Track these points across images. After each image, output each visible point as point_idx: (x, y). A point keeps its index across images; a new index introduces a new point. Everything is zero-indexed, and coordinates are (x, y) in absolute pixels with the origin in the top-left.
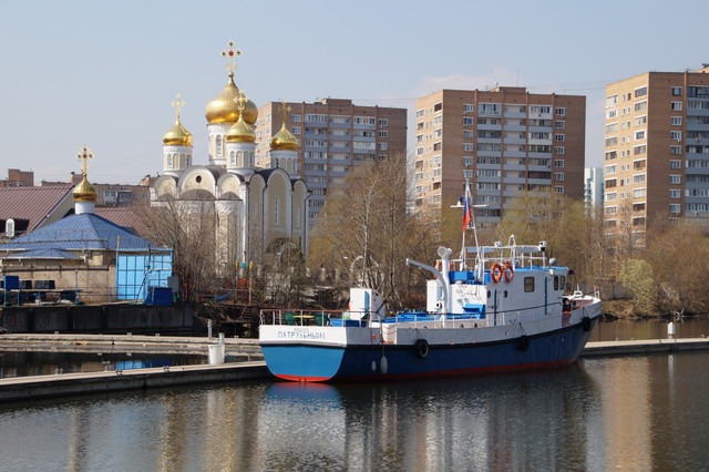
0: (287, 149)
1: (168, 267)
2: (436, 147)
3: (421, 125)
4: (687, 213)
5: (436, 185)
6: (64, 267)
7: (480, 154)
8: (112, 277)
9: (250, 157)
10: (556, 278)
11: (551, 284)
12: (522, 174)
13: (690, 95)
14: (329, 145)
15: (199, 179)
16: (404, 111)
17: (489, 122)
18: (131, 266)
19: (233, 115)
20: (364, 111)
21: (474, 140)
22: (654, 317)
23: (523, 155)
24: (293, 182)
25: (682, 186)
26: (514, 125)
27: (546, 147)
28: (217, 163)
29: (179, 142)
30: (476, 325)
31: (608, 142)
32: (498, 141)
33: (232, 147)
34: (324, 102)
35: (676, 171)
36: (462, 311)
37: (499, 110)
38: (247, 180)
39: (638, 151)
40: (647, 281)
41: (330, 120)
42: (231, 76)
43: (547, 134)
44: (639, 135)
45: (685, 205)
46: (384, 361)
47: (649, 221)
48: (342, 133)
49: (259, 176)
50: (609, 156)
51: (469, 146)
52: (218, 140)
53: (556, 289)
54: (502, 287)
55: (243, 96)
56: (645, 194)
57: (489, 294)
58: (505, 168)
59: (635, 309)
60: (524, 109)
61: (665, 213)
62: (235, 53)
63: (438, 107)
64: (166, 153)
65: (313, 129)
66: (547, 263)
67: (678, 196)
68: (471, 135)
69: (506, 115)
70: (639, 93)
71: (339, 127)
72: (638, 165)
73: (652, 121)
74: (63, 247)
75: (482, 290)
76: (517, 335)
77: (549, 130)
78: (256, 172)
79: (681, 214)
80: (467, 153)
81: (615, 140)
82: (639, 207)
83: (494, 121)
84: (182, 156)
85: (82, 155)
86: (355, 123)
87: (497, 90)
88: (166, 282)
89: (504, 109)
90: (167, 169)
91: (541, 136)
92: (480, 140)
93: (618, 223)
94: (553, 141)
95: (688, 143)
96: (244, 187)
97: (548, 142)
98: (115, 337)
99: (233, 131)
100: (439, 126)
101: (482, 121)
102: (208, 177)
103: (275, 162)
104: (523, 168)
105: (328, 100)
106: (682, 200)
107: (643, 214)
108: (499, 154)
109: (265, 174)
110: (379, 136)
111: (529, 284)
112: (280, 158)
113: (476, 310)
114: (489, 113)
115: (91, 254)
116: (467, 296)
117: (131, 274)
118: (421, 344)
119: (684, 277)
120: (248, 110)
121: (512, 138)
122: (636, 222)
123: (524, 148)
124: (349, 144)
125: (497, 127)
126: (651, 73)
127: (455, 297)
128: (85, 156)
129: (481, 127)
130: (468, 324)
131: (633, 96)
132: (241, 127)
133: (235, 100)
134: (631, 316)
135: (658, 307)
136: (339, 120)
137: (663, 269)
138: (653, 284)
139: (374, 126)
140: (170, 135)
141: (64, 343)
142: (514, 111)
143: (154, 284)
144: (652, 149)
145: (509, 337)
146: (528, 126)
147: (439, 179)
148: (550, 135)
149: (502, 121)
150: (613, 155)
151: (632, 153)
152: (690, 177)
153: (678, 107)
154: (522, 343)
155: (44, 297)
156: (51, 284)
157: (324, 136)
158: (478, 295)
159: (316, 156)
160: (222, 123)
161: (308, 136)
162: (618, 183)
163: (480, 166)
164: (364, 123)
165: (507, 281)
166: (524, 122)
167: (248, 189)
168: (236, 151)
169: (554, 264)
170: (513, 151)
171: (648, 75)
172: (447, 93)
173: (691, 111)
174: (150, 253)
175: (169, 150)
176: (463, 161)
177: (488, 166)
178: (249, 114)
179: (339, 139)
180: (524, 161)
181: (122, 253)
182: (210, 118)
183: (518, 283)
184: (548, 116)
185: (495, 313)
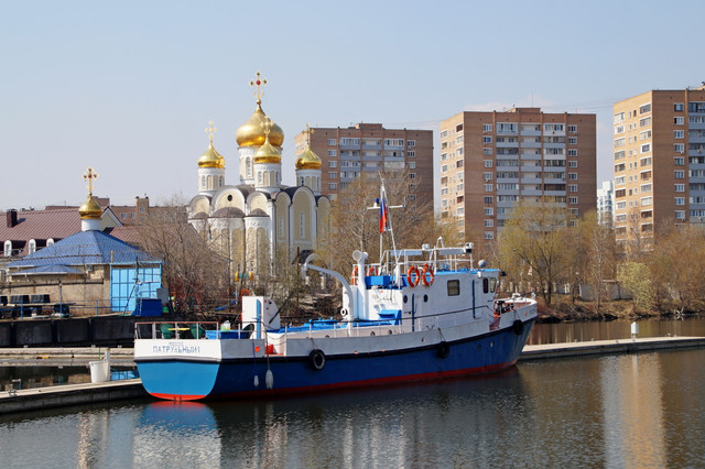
0: (311, 168)
1: (158, 279)
2: (458, 164)
3: (445, 144)
4: (692, 219)
5: (460, 199)
6: (63, 281)
7: (499, 169)
8: (107, 290)
9: (276, 176)
10: (485, 282)
11: (479, 288)
12: (539, 187)
13: (691, 111)
14: (362, 165)
15: (230, 198)
16: (431, 132)
17: (506, 140)
18: (124, 280)
19: (260, 139)
20: (394, 133)
21: (493, 157)
22: (655, 316)
23: (539, 169)
24: (317, 198)
25: (686, 194)
26: (530, 142)
27: (561, 161)
28: (247, 183)
29: (212, 165)
30: (391, 332)
31: (617, 156)
32: (515, 157)
33: (259, 168)
34: (357, 127)
35: (681, 180)
36: (377, 318)
37: (516, 128)
38: (273, 197)
39: (644, 162)
40: (645, 282)
41: (363, 143)
42: (259, 103)
43: (561, 150)
44: (645, 148)
45: (690, 212)
46: (269, 376)
47: (656, 227)
48: (374, 154)
49: (285, 194)
50: (618, 168)
51: (489, 163)
52: (248, 162)
53: (486, 291)
54: (420, 291)
55: (269, 120)
56: (651, 202)
57: (405, 299)
58: (523, 181)
59: (634, 309)
60: (539, 128)
61: (671, 219)
62: (262, 82)
63: (459, 128)
64: (201, 175)
65: (347, 151)
66: (475, 265)
67: (683, 203)
68: (491, 152)
69: (522, 133)
70: (644, 110)
71: (371, 149)
72: (644, 176)
73: (657, 134)
74: (68, 263)
75: (398, 295)
76: (436, 341)
77: (563, 146)
78: (282, 190)
79: (686, 220)
80: (488, 169)
81: (623, 153)
82: (647, 214)
83: (511, 139)
84: (215, 177)
85: (87, 175)
86: (386, 145)
87: (514, 111)
88: (155, 294)
89: (521, 128)
90: (202, 190)
91: (555, 151)
92: (499, 157)
93: (628, 229)
94: (567, 157)
95: (691, 155)
96: (271, 204)
97: (562, 157)
98: (74, 349)
99: (261, 153)
100: (461, 144)
101: (500, 139)
102: (238, 195)
103: (301, 181)
104: (539, 181)
105: (360, 125)
106: (686, 207)
107: (650, 220)
108: (516, 169)
109: (290, 192)
110: (408, 156)
111: (454, 288)
112: (304, 176)
113: (391, 316)
114: (506, 132)
115: (93, 268)
116: (383, 302)
117: (124, 287)
118: (316, 355)
119: (683, 278)
120: (275, 134)
121: (529, 154)
122: (645, 228)
123: (540, 163)
124: (381, 163)
125: (515, 145)
126: (654, 91)
127: (372, 302)
128: (90, 176)
129: (499, 145)
130: (382, 331)
131: (638, 112)
132: (268, 149)
133: (262, 125)
134: (631, 315)
135: (659, 307)
136: (371, 142)
137: (662, 271)
138: (652, 285)
139: (403, 147)
140: (204, 159)
141: (26, 357)
142: (529, 129)
143: (145, 295)
144: (656, 160)
145: (426, 344)
146: (543, 142)
147: (462, 194)
148: (564, 151)
149: (518, 138)
150: (622, 167)
151: (639, 164)
152: (694, 186)
153: (681, 121)
154: (442, 349)
155: (39, 310)
156: (46, 298)
157: (358, 158)
158: (394, 301)
159: (351, 176)
160: (251, 146)
161: (343, 157)
162: (627, 193)
163: (499, 180)
164: (394, 145)
165: (427, 284)
166: (539, 139)
167: (274, 205)
168: (263, 171)
169: (483, 266)
170: (530, 166)
171: (651, 93)
172: (467, 114)
173: (693, 126)
174: (138, 267)
175: (203, 172)
176: (484, 176)
177: (507, 180)
178: (275, 138)
179: (371, 160)
180: (539, 175)
181: (114, 267)
182: (240, 142)
183: (441, 287)
184: (562, 133)
185: (413, 318)
